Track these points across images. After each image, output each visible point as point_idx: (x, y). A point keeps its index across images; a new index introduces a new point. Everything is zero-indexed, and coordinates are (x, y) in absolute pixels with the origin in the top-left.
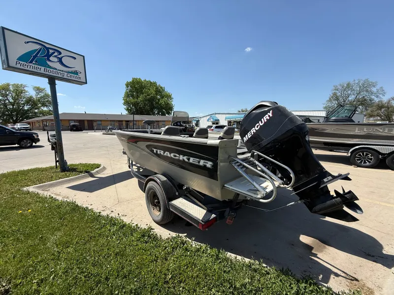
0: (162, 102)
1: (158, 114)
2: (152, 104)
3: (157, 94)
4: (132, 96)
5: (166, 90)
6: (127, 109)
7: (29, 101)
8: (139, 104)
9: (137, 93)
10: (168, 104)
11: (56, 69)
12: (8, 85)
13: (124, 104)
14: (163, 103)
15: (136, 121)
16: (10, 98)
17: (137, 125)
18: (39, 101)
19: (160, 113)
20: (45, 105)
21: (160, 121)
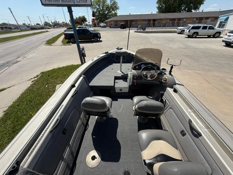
13: (157, 3)
15: (161, 19)
16: (101, 7)
17: (161, 23)
18: (111, 7)
19: (187, 9)
20: (113, 10)
21: (182, 18)
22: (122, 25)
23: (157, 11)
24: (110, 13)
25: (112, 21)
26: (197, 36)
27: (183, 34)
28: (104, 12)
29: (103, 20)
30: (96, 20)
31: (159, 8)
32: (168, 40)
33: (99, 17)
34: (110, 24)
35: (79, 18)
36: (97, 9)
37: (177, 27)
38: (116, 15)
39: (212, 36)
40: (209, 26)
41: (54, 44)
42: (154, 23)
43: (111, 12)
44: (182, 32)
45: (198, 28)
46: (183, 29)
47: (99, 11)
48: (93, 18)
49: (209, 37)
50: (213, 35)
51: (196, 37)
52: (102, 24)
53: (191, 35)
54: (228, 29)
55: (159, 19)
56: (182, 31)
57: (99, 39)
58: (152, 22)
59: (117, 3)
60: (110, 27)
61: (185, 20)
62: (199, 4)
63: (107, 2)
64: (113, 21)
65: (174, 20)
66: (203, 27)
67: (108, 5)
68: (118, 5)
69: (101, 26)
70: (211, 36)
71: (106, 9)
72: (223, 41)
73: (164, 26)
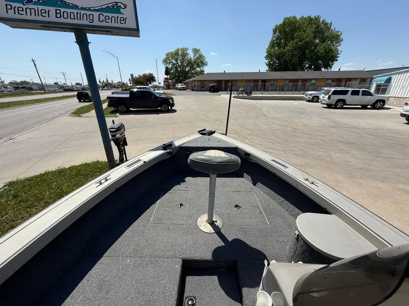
0: (321, 49)
1: (310, 68)
2: (304, 54)
3: (315, 38)
5: (332, 28)
8: (284, 55)
9: (286, 39)
10: (331, 50)
11: (76, 7)
12: (178, 50)
13: (266, 57)
15: (275, 80)
16: (179, 62)
17: (275, 85)
18: (195, 62)
19: (313, 67)
20: (198, 66)
21: (309, 79)
22: (212, 87)
23: (267, 68)
24: (193, 70)
25: (195, 81)
26: (344, 106)
27: (318, 102)
28: (183, 68)
29: (182, 80)
30: (170, 80)
31: (269, 65)
32: (293, 111)
33: (175, 76)
34: (192, 86)
35: (143, 75)
36: (174, 64)
37: (304, 92)
38: (202, 72)
39: (369, 107)
40: (363, 91)
41: (87, 114)
42: (265, 85)
45: (345, 92)
46: (314, 94)
47: (176, 68)
48: (166, 77)
49: (364, 107)
50: (371, 104)
51: (342, 108)
52: (179, 86)
53: (334, 103)
54: (394, 96)
55: (271, 80)
56: (313, 97)
57: (171, 108)
58: (260, 84)
59: (203, 57)
60: (193, 90)
61: (313, 82)
62: (331, 60)
63: (189, 56)
64: (198, 81)
65: (295, 81)
66: (353, 91)
67: (191, 59)
68: (206, 60)
69: (177, 89)
70: (367, 105)
71: (188, 65)
72: (402, 115)
73: (282, 89)
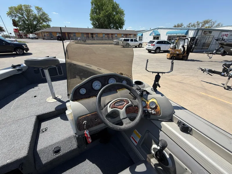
0: (116, 17)
1: (113, 28)
2: (110, 19)
3: (113, 11)
4: (96, 12)
5: (120, 7)
6: (93, 24)
7: (35, 18)
8: (100, 19)
9: (99, 10)
10: (121, 19)
12: (21, 6)
13: (91, 20)
14: (117, 19)
15: (97, 33)
16: (25, 16)
17: (98, 37)
18: (40, 18)
19: (115, 27)
20: (44, 21)
21: (114, 34)
25: (44, 32)
27: (119, 45)
28: (30, 22)
29: (32, 31)
30: (20, 30)
32: (108, 50)
33: (25, 27)
34: (42, 36)
36: (20, 18)
37: (112, 40)
38: (48, 26)
40: (134, 40)
42: (93, 36)
43: (41, 23)
44: (117, 44)
45: (128, 40)
46: (117, 41)
47: (23, 21)
48: (16, 28)
51: (128, 47)
52: (31, 35)
53: (125, 45)
54: (144, 42)
57: (26, 51)
58: (90, 35)
59: (47, 14)
60: (44, 39)
61: (116, 35)
62: (122, 24)
63: (33, 12)
64: (47, 32)
65: (108, 34)
66: (131, 40)
67: (36, 15)
69: (29, 38)
70: (137, 46)
72: (147, 49)
73: (102, 39)
